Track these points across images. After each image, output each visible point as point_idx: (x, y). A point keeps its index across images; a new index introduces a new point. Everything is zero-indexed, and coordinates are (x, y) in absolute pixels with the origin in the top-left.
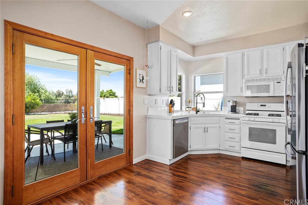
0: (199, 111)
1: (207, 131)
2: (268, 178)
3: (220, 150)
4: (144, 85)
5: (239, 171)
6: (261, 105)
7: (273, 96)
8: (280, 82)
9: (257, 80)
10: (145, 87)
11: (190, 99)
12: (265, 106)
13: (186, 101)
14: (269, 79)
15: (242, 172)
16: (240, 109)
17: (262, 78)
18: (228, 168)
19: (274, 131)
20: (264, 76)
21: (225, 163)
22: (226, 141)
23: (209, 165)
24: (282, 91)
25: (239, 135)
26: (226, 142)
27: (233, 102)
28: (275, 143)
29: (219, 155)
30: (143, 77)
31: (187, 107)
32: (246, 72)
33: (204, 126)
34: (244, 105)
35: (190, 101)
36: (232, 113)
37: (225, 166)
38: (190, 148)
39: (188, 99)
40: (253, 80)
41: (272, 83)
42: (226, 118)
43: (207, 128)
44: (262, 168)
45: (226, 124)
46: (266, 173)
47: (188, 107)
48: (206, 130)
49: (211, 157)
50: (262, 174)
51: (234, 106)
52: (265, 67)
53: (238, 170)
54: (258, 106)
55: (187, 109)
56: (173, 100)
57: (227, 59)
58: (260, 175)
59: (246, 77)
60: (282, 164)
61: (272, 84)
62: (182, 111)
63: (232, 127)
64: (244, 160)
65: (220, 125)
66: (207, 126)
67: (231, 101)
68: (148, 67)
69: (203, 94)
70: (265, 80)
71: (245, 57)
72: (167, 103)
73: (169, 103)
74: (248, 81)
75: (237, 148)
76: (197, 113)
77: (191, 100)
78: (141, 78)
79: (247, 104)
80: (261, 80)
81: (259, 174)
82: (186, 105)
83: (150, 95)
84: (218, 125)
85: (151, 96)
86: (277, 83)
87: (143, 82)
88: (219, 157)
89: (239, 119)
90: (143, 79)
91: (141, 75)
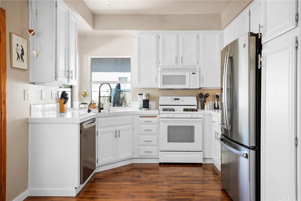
0: (102, 109)
1: (119, 136)
2: (198, 182)
3: (133, 158)
4: (24, 66)
5: (167, 181)
6: (175, 99)
7: (189, 88)
8: (195, 73)
9: (173, 69)
10: (26, 68)
11: (86, 91)
12: (179, 99)
13: (79, 95)
14: (185, 69)
15: (172, 182)
16: (152, 104)
17: (179, 67)
18: (154, 181)
19: (192, 128)
20: (180, 65)
21: (147, 176)
22: (141, 145)
23: (131, 182)
24: (197, 84)
25: (156, 137)
26: (141, 147)
27: (147, 96)
28: (193, 142)
29: (133, 166)
30: (22, 50)
31: (82, 102)
32: (161, 59)
33: (114, 128)
34: (157, 99)
35: (85, 94)
36: (145, 109)
37: (150, 179)
38: (98, 163)
39: (83, 91)
40: (169, 69)
41: (188, 73)
42: (140, 117)
43: (119, 131)
44: (186, 172)
45: (141, 124)
46: (193, 177)
47: (83, 104)
48: (117, 134)
49: (125, 170)
50: (191, 179)
51: (147, 100)
52: (181, 55)
53: (165, 180)
54: (171, 100)
55: (82, 106)
56: (65, 92)
57: (139, 39)
58: (189, 180)
59: (161, 65)
60: (199, 163)
61: (188, 75)
62: (74, 109)
63: (148, 127)
64: (162, 167)
65: (133, 126)
66: (119, 128)
67: (144, 94)
68: (32, 33)
69: (110, 84)
70: (181, 69)
71: (161, 40)
72: (57, 97)
73: (60, 97)
74: (164, 69)
75: (154, 154)
76: (100, 112)
77: (87, 93)
78: (20, 53)
79: (161, 98)
80: (177, 69)
81: (187, 179)
82: (80, 100)
83: (34, 83)
84: (131, 126)
85: (36, 86)
86: (193, 73)
87: (22, 59)
88: (133, 168)
89: (156, 117)
90: (23, 54)
91: (19, 46)
